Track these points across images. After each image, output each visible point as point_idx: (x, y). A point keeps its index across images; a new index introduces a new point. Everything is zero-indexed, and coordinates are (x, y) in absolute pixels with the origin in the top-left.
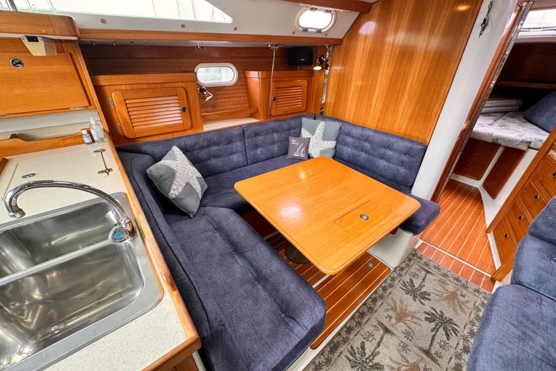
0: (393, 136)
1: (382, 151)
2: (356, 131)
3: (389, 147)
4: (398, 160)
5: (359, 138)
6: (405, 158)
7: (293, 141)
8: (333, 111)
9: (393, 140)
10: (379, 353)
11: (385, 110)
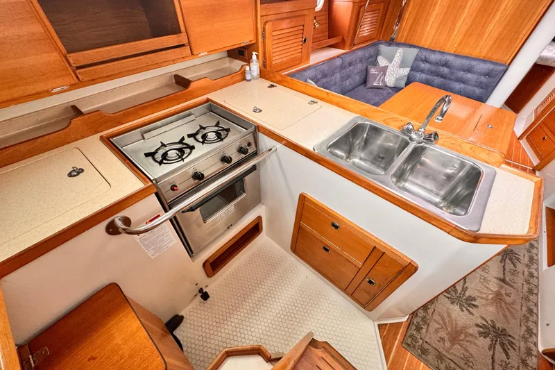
0: (474, 59)
1: (461, 74)
2: (434, 57)
3: (469, 70)
4: (477, 82)
5: (437, 64)
6: (483, 79)
7: (373, 71)
8: (408, 35)
9: (473, 63)
10: (467, 287)
11: (468, 34)
